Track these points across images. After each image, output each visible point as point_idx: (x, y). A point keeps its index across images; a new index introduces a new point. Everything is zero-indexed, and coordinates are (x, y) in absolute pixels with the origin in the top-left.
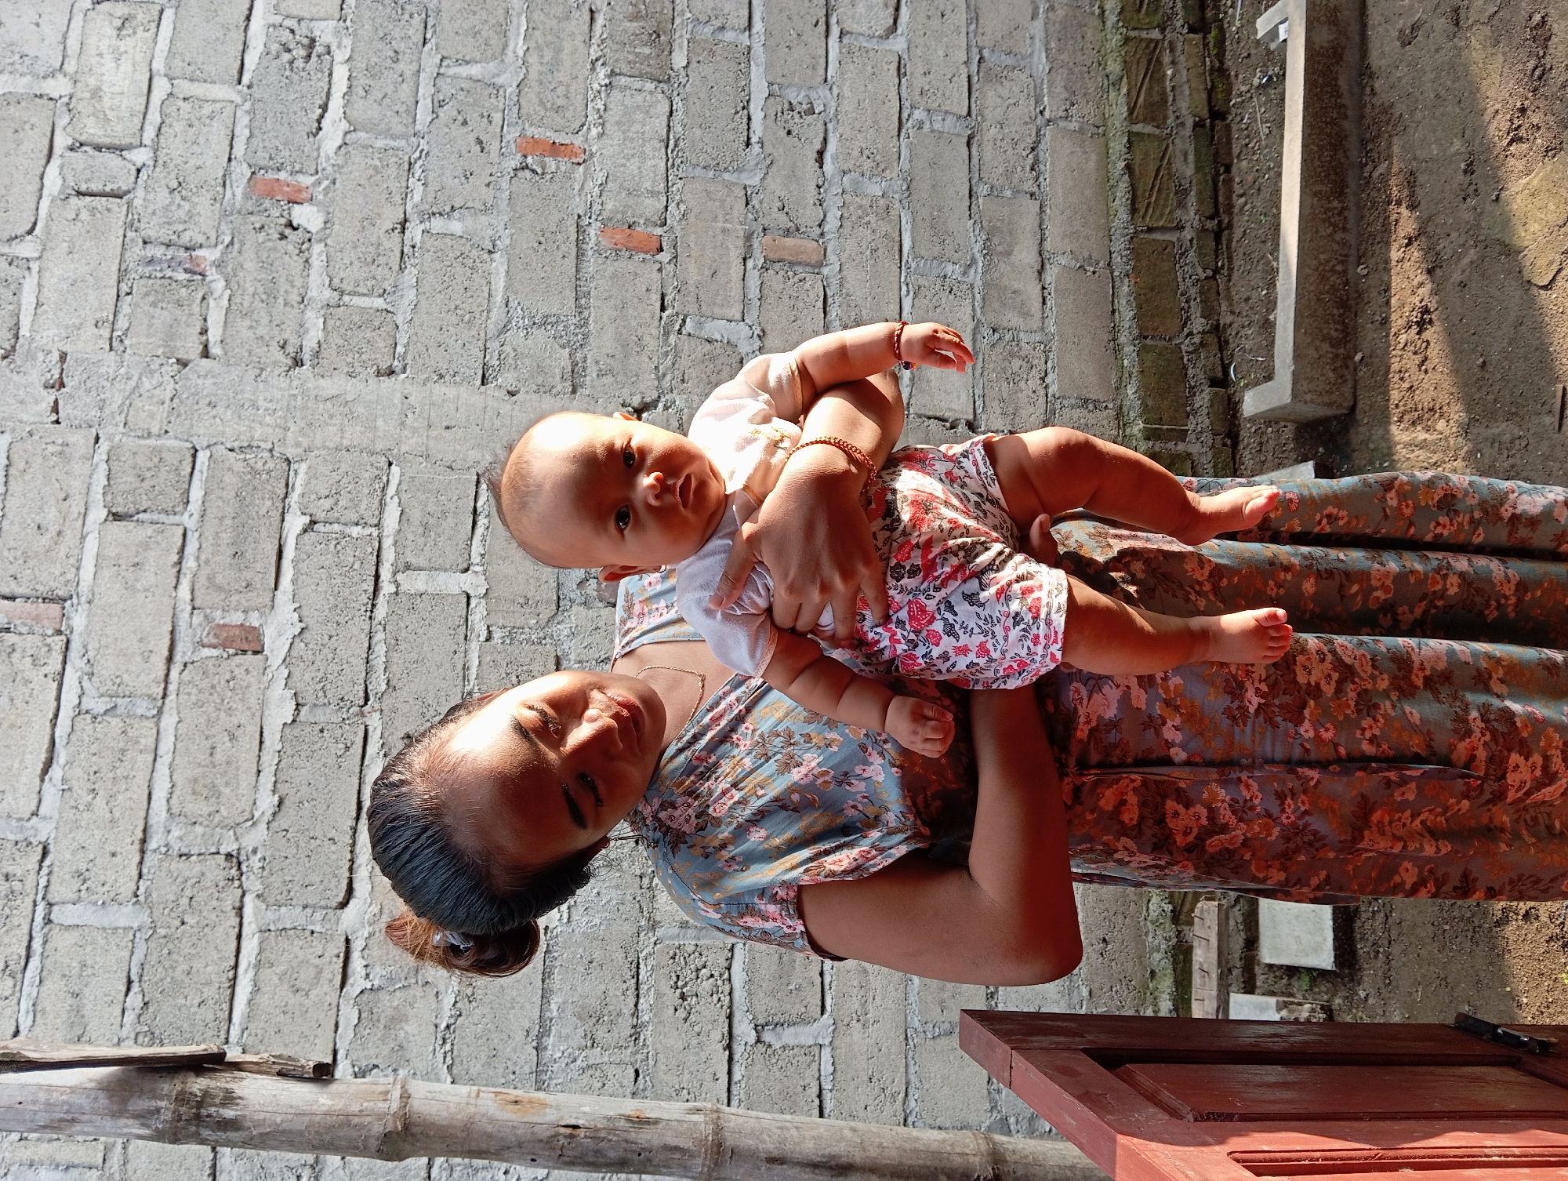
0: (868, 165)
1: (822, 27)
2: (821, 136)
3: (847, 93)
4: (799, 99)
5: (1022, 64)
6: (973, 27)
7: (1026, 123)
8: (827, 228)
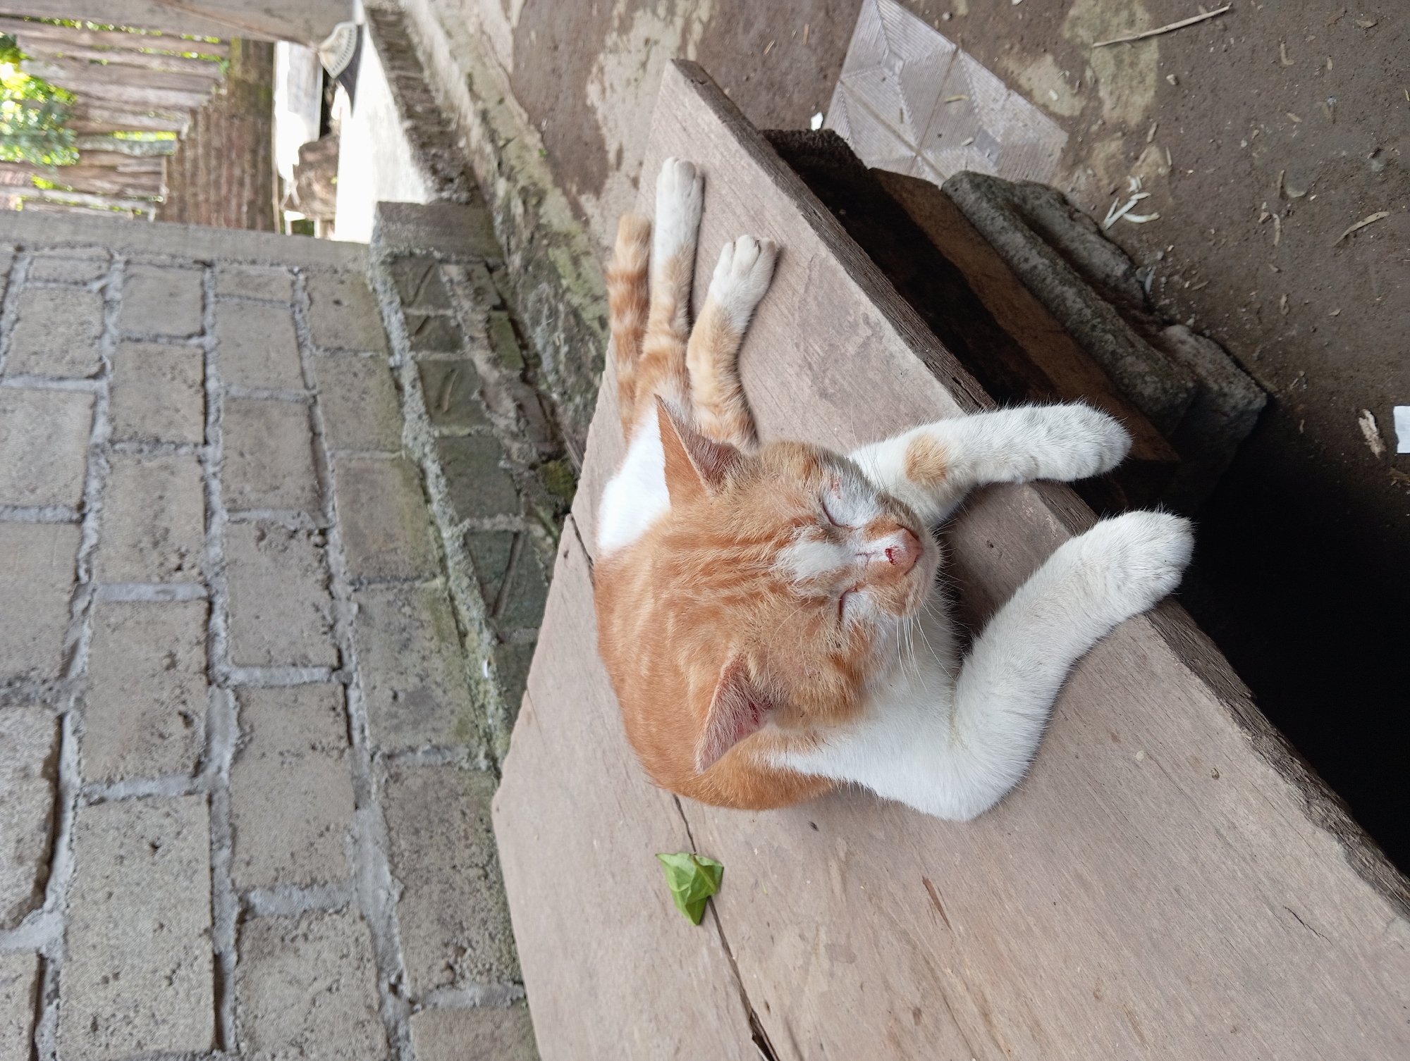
5: (341, 899)
6: (225, 853)
7: (361, 1024)
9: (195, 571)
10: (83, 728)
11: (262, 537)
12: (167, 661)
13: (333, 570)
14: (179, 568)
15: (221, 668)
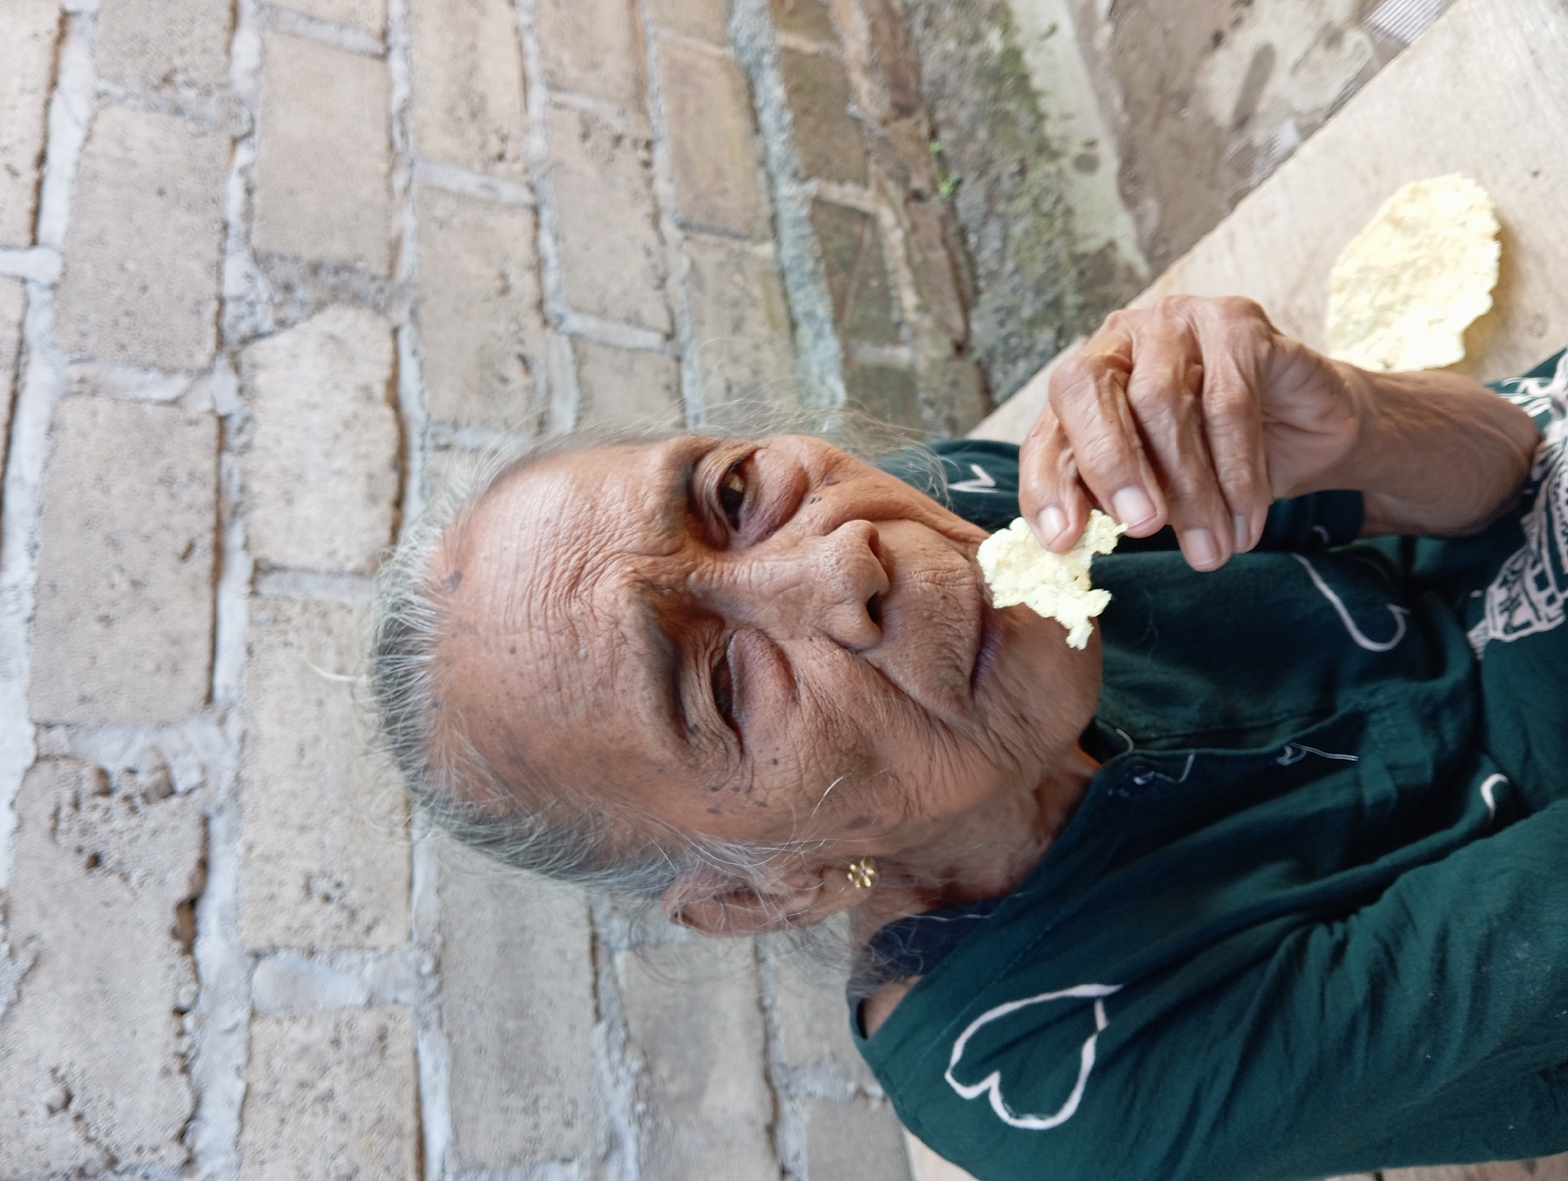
0: (324, 920)
1: (202, 562)
2: (192, 856)
3: (266, 724)
4: (128, 761)
8: (205, 1137)
9: (518, 167)
10: (422, 350)
11: (585, 136)
12: (499, 284)
13: (662, 203)
14: (501, 157)
15: (553, 307)
